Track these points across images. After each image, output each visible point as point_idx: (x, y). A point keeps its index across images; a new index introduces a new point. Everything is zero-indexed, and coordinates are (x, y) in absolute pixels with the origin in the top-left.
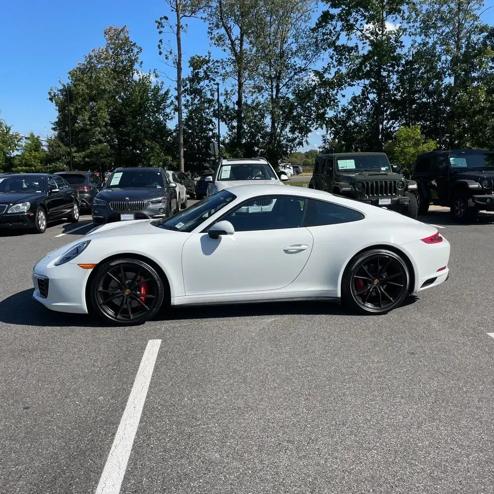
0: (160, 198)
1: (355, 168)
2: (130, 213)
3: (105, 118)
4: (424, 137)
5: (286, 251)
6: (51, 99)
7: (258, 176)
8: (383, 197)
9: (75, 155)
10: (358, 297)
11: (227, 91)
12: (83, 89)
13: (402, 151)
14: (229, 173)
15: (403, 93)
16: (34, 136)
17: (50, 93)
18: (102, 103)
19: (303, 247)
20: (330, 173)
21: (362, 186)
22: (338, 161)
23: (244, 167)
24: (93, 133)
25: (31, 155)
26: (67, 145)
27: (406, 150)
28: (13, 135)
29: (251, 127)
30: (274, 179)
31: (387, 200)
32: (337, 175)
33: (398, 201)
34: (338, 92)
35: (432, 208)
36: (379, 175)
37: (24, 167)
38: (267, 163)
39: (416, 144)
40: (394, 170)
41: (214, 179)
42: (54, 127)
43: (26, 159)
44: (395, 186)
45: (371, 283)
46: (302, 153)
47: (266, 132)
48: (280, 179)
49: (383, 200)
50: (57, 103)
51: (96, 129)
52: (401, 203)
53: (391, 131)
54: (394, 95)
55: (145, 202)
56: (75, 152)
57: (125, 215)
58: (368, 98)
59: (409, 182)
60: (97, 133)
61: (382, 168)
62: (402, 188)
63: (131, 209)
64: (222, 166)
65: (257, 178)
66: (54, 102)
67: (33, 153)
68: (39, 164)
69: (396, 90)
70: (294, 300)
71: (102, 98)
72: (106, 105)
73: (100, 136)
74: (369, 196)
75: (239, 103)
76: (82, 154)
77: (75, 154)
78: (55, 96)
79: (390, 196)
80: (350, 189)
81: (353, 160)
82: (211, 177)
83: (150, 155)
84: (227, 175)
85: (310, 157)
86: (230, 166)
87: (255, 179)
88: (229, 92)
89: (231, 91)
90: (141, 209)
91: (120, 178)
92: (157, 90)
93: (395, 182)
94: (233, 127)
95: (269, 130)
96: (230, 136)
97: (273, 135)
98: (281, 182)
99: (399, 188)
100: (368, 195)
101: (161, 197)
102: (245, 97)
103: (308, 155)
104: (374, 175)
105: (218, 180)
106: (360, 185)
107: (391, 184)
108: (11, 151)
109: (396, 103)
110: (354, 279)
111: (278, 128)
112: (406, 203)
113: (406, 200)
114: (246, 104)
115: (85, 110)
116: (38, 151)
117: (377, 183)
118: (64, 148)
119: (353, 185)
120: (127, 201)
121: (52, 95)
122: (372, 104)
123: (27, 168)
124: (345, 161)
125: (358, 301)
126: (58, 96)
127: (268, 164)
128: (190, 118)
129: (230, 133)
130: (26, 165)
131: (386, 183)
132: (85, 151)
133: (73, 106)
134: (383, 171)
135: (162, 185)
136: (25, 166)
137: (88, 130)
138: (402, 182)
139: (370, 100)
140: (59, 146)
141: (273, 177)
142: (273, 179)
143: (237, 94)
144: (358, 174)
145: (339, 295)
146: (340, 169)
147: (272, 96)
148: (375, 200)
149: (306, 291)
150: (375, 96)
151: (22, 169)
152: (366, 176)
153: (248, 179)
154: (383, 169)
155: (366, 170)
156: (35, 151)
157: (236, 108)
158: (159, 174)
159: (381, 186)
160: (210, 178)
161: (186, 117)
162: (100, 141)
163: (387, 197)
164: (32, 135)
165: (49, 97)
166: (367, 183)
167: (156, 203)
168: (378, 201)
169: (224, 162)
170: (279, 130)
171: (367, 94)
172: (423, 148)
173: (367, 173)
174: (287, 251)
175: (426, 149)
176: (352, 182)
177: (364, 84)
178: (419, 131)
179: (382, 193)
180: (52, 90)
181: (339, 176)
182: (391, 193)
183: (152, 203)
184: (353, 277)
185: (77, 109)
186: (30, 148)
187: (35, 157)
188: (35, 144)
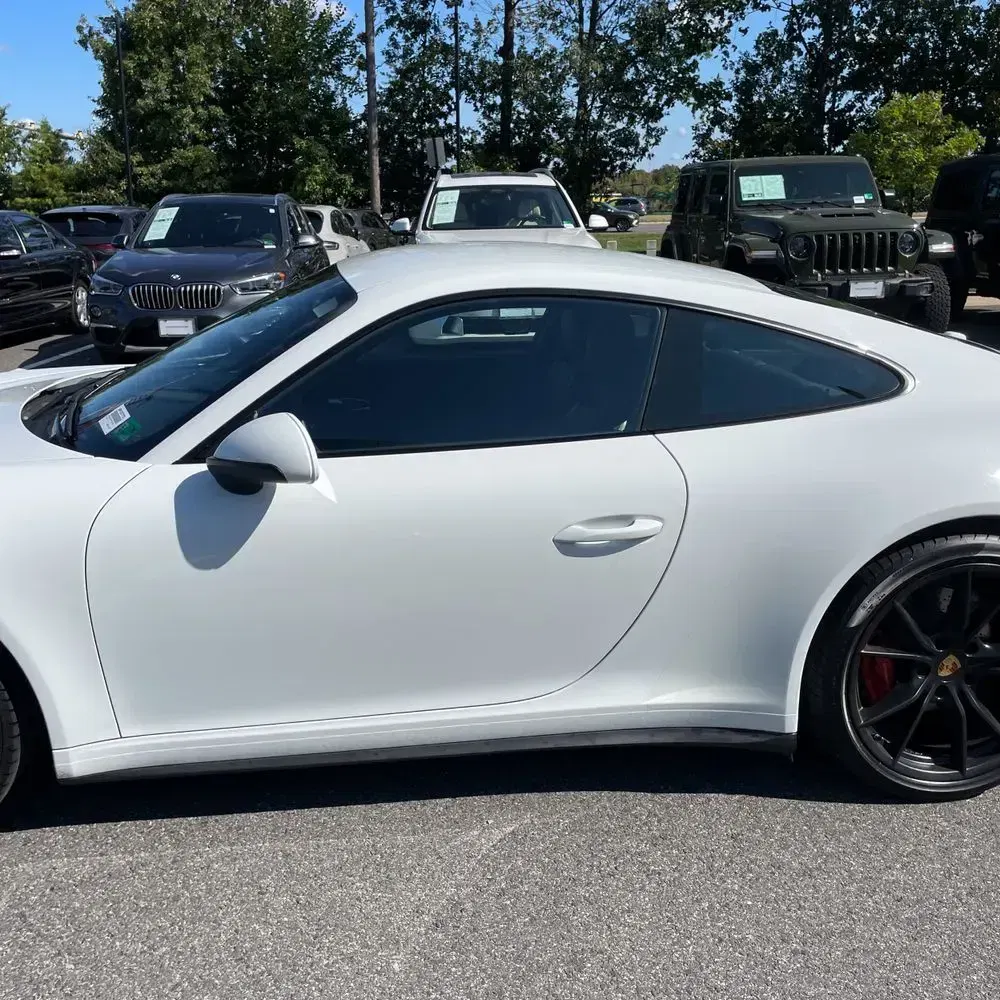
0: (266, 277)
1: (783, 196)
2: (185, 317)
3: (204, 85)
4: (951, 121)
5: (567, 547)
6: (83, 43)
7: (531, 219)
8: (861, 277)
9: (138, 170)
10: (869, 733)
11: (479, 24)
12: (153, 19)
13: (894, 157)
14: (453, 208)
15: (882, 27)
16: (49, 129)
17: (80, 29)
18: (196, 50)
19: (641, 527)
20: (719, 210)
21: (805, 246)
22: (741, 178)
23: (495, 194)
24: (179, 121)
25: (43, 171)
26: (121, 148)
27: (903, 155)
28: (11, 127)
29: (532, 108)
30: (571, 226)
31: (871, 284)
32: (735, 217)
33: (902, 287)
34: (730, 24)
35: (974, 302)
36: (850, 215)
37: (29, 199)
38: (554, 185)
39: (930, 141)
40: (887, 204)
41: (415, 226)
42: (98, 108)
43: (33, 181)
44: (894, 246)
45: (926, 670)
46: (647, 171)
47: (566, 119)
48: (587, 227)
49: (861, 285)
50: (96, 51)
51: (184, 111)
52: (908, 293)
53: (851, 118)
54: (862, 33)
55: (224, 287)
56: (140, 164)
57: (170, 323)
58: (801, 39)
59: (930, 236)
60: (186, 120)
61: (855, 198)
62: (910, 252)
63: (186, 307)
64: (437, 190)
65: (527, 223)
66: (90, 50)
67: (49, 167)
68: (62, 192)
69: (864, 20)
70: (601, 742)
71: (196, 40)
72: (206, 56)
73: (194, 129)
74: (822, 273)
75: (506, 50)
76: (157, 168)
77: (139, 168)
78: (91, 34)
79: (879, 273)
80: (773, 253)
81: (780, 177)
82: (406, 220)
83: (305, 170)
84: (448, 214)
85: (663, 181)
86: (458, 192)
87: (522, 226)
88: (484, 25)
89: (489, 24)
90: (214, 305)
91: (169, 223)
92: (325, 22)
93: (894, 235)
94: (492, 108)
95: (572, 113)
96: (485, 128)
97: (582, 123)
98: (588, 235)
99: (904, 250)
100: (821, 269)
101: (269, 273)
102: (522, 38)
103: (659, 176)
104: (839, 215)
105: (424, 228)
106: (801, 242)
107: (883, 241)
108: (11, 165)
109: (863, 51)
110: (858, 658)
111: (594, 111)
112: (924, 293)
113: (925, 283)
114: (522, 54)
115: (160, 66)
116: (58, 162)
117: (845, 237)
118: (114, 157)
119: (781, 244)
120: (176, 284)
121: (86, 31)
122: (809, 52)
123: (35, 200)
124: (758, 177)
125: (870, 747)
126: (98, 35)
127: (558, 187)
128: (397, 88)
129: (486, 122)
130: (34, 194)
131: (870, 236)
132: (163, 161)
133: (131, 58)
134: (859, 205)
135: (279, 242)
136: (33, 197)
137: (168, 115)
138: (913, 234)
139: (804, 43)
140: (104, 151)
141: (569, 221)
142: (569, 226)
143: (501, 30)
144: (791, 212)
145: (792, 726)
146: (744, 199)
147: (581, 32)
148: (840, 284)
149: (649, 707)
150: (817, 31)
151: (26, 203)
152: (814, 219)
153: (508, 224)
154: (859, 200)
155: (813, 203)
156: (52, 162)
157: (501, 61)
158: (272, 211)
159: (858, 246)
160: (404, 224)
161: (388, 86)
162: (195, 140)
163: (872, 276)
164: (46, 127)
165: (78, 37)
166: (820, 238)
167: (255, 289)
168: (847, 288)
169: (443, 181)
170: (595, 115)
171: (799, 29)
172: (947, 148)
173: (819, 211)
174: (572, 543)
175: (954, 153)
176: (778, 234)
177: (792, 5)
178: (937, 105)
179: (857, 266)
180: (84, 21)
181: (743, 218)
182: (882, 265)
183: (245, 289)
184: (856, 652)
185: (140, 65)
186: (41, 156)
187: (53, 177)
188: (54, 145)
